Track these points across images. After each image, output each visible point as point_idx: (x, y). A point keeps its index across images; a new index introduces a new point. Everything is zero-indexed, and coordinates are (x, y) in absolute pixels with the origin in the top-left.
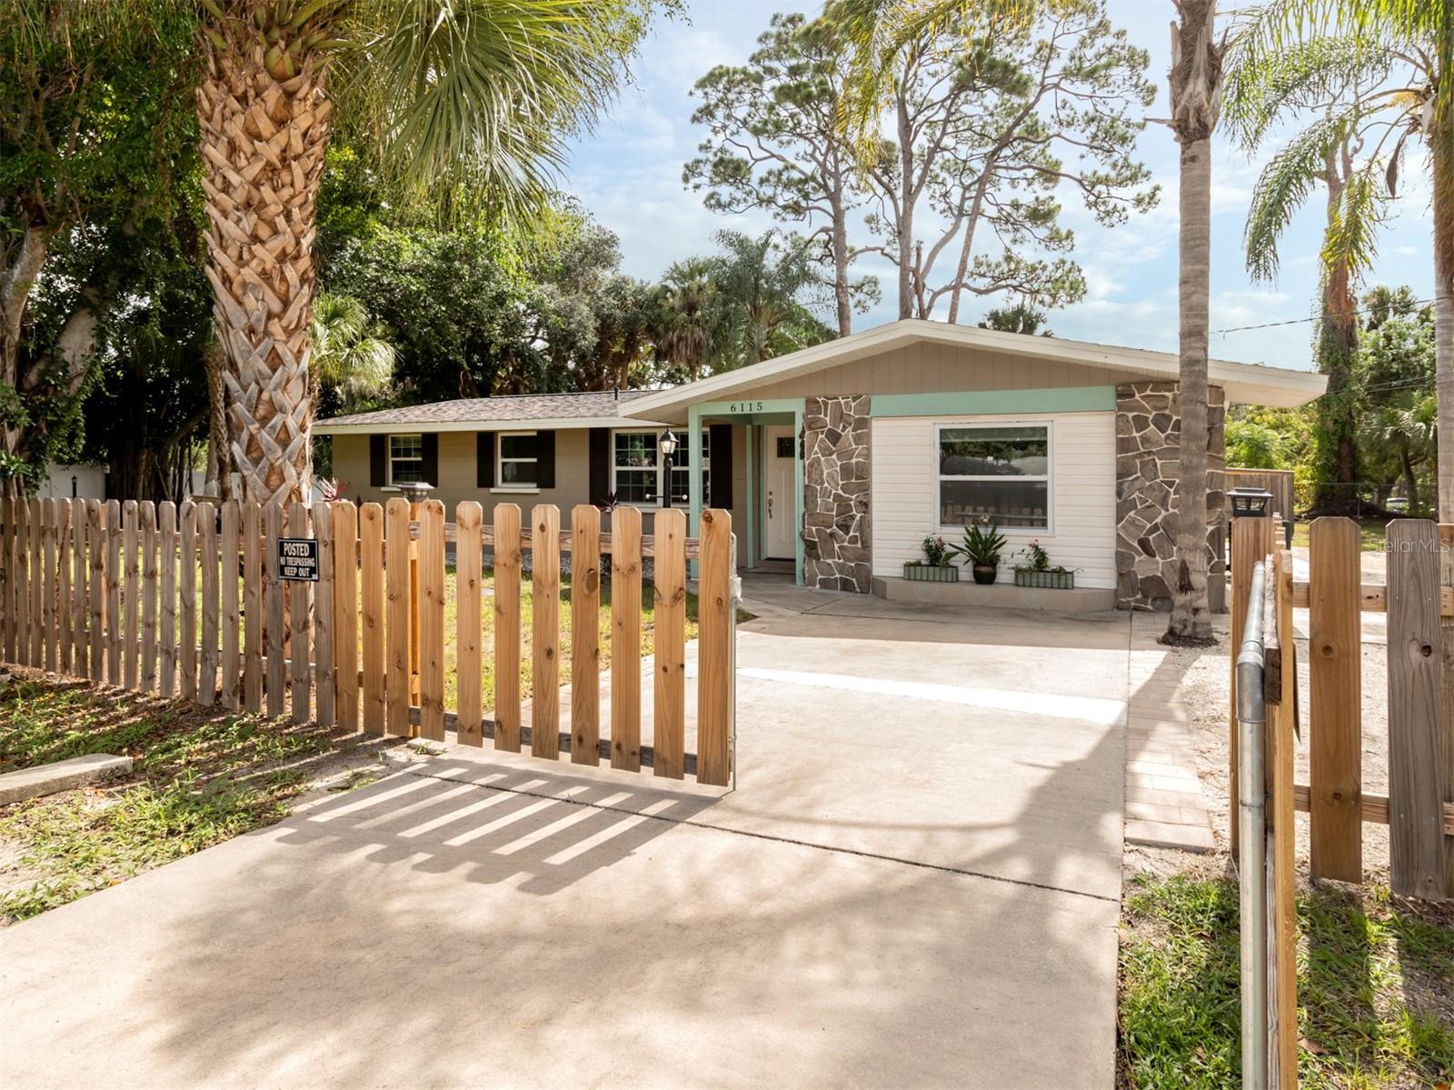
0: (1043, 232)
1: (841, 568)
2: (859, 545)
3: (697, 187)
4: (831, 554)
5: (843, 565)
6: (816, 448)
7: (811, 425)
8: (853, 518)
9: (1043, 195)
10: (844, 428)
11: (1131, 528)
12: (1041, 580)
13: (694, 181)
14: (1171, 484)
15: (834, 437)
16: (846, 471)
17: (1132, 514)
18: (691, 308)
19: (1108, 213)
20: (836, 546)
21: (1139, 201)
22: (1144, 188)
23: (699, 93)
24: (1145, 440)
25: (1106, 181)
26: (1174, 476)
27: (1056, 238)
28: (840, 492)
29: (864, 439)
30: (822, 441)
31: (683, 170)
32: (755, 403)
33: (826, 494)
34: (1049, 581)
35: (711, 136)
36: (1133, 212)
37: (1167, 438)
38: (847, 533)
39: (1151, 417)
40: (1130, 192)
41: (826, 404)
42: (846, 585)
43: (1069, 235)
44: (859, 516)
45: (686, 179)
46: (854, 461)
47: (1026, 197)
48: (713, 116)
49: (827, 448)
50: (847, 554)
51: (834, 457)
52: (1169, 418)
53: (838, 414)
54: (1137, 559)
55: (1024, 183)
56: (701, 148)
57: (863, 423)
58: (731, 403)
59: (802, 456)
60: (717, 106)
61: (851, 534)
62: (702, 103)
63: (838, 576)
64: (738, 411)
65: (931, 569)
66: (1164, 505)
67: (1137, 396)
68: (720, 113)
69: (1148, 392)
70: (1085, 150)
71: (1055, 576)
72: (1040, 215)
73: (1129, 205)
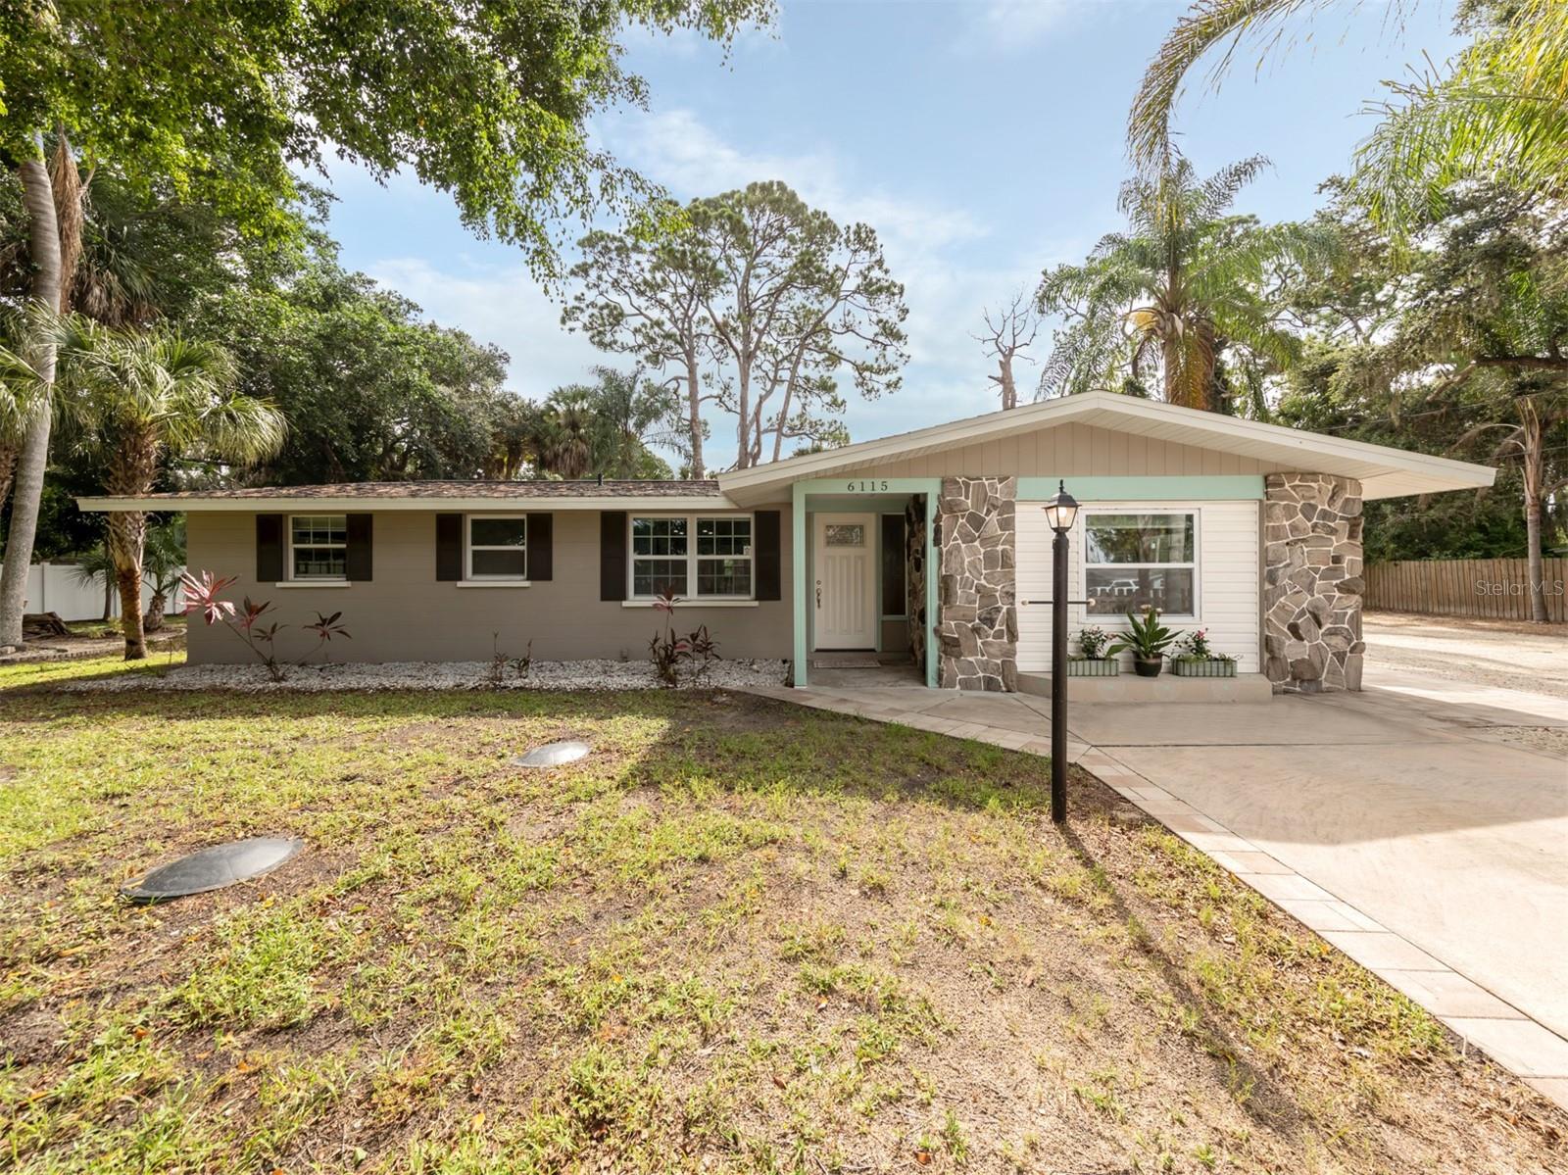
0: (827, 398)
1: (985, 666)
2: (1005, 640)
3: (571, 330)
4: (974, 652)
5: (987, 663)
6: (955, 534)
7: (949, 507)
8: (998, 610)
9: (826, 375)
10: (988, 512)
11: (1282, 614)
12: (1208, 670)
13: (570, 324)
14: (1316, 570)
15: (977, 522)
16: (990, 560)
17: (1282, 599)
18: (574, 426)
19: (869, 391)
20: (979, 642)
21: (888, 386)
22: (892, 377)
23: (580, 250)
24: (1294, 528)
25: (869, 369)
26: (1319, 562)
27: (835, 403)
28: (983, 582)
29: (1007, 524)
30: (963, 526)
31: (562, 313)
32: (878, 483)
33: (967, 583)
34: (1215, 670)
35: (585, 291)
36: (884, 392)
37: (1315, 526)
38: (992, 627)
39: (1299, 506)
40: (885, 378)
41: (967, 486)
42: (990, 685)
43: (844, 402)
44: (1005, 608)
45: (563, 321)
46: (1000, 548)
47: (815, 374)
48: (587, 275)
49: (969, 534)
50: (991, 650)
51: (977, 543)
52: (1314, 507)
53: (982, 497)
54: (1287, 643)
55: (813, 365)
56: (577, 298)
57: (1009, 507)
58: (849, 481)
59: (937, 542)
60: (592, 266)
61: (997, 628)
62: (580, 260)
63: (981, 675)
64: (857, 490)
65: (1087, 663)
66: (1311, 591)
67: (1287, 486)
68: (593, 273)
69: (1297, 482)
70: (869, 343)
71: (1221, 664)
72: (826, 387)
73: (882, 388)
